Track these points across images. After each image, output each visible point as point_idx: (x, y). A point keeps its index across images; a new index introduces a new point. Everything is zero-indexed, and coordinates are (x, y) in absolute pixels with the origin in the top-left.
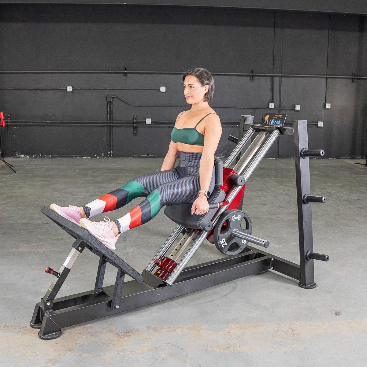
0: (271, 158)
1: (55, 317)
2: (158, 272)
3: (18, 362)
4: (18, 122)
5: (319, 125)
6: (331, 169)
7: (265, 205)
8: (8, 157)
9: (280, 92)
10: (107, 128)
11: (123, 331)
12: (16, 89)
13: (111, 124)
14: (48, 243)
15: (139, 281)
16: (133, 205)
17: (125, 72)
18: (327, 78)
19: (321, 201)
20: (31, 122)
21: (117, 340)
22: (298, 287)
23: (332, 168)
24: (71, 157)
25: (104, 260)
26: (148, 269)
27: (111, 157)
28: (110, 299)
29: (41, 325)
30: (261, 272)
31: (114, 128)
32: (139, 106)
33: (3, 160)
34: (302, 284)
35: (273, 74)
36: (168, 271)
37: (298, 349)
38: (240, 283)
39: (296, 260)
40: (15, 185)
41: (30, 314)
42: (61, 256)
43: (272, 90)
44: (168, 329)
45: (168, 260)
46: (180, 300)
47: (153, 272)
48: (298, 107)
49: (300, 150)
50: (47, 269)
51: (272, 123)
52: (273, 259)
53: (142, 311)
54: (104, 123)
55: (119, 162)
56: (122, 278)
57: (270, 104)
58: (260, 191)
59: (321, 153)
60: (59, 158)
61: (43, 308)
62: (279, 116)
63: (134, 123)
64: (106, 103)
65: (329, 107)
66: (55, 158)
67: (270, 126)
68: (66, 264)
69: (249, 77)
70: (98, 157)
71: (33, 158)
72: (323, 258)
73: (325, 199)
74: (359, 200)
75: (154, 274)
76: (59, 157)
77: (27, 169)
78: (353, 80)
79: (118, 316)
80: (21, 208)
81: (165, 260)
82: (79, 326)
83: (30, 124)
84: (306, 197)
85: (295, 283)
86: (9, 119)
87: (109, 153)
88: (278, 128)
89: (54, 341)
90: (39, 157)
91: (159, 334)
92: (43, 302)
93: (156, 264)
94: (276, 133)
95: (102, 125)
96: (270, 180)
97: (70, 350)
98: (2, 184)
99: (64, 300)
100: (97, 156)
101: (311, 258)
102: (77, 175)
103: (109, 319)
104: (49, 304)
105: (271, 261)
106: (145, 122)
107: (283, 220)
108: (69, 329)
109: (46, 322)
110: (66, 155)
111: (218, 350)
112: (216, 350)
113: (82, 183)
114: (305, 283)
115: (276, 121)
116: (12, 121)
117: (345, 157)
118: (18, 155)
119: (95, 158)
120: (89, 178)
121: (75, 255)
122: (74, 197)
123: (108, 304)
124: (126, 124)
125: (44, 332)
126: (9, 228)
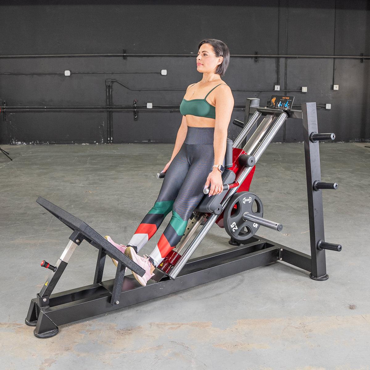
0: (277, 143)
1: (52, 314)
3: (12, 363)
4: (14, 108)
5: (327, 108)
6: (341, 153)
7: (273, 192)
8: (4, 144)
9: (286, 74)
10: (106, 113)
11: (124, 328)
12: (12, 74)
13: (110, 109)
14: (45, 234)
17: (125, 55)
18: (334, 58)
19: (333, 188)
20: (28, 108)
21: (117, 338)
22: (309, 279)
24: (69, 143)
25: (103, 253)
27: (111, 143)
28: (110, 294)
29: (36, 322)
30: (269, 264)
31: (113, 114)
32: (139, 91)
34: (314, 276)
35: (278, 55)
36: (171, 264)
37: (310, 346)
38: (248, 275)
39: (307, 251)
40: (12, 173)
41: (25, 311)
42: (58, 248)
43: (278, 72)
44: (171, 326)
46: (184, 295)
48: (305, 89)
49: (310, 133)
50: (42, 263)
51: (279, 105)
52: (282, 250)
53: (144, 306)
54: (103, 108)
55: (119, 149)
56: (122, 272)
57: (276, 87)
58: (267, 177)
59: (332, 136)
61: (39, 305)
62: (287, 98)
63: (134, 108)
64: (105, 87)
65: (337, 89)
66: (54, 145)
67: (277, 109)
68: (62, 258)
69: (254, 59)
70: (97, 143)
71: (30, 145)
72: (335, 248)
73: (336, 186)
76: (56, 144)
77: (23, 157)
78: (362, 60)
79: (118, 312)
80: (18, 197)
82: (78, 323)
83: (27, 110)
84: (316, 183)
85: (306, 275)
86: (5, 105)
87: (109, 139)
88: (285, 111)
89: (50, 339)
90: (37, 144)
91: (162, 332)
92: (39, 299)
94: (283, 116)
95: (101, 110)
96: (277, 165)
97: (67, 349)
99: (61, 296)
100: (96, 143)
101: (322, 248)
102: (76, 162)
103: (109, 315)
104: (45, 300)
105: (280, 252)
106: (146, 107)
107: (292, 207)
108: (67, 326)
109: (42, 320)
110: (64, 142)
111: (225, 348)
112: (223, 348)
113: (80, 171)
114: (317, 275)
115: (283, 104)
116: (8, 107)
117: (355, 140)
118: (14, 142)
119: (94, 145)
120: (88, 166)
121: (73, 248)
122: (73, 186)
123: (108, 300)
124: (126, 108)
125: (40, 330)
126: (4, 218)
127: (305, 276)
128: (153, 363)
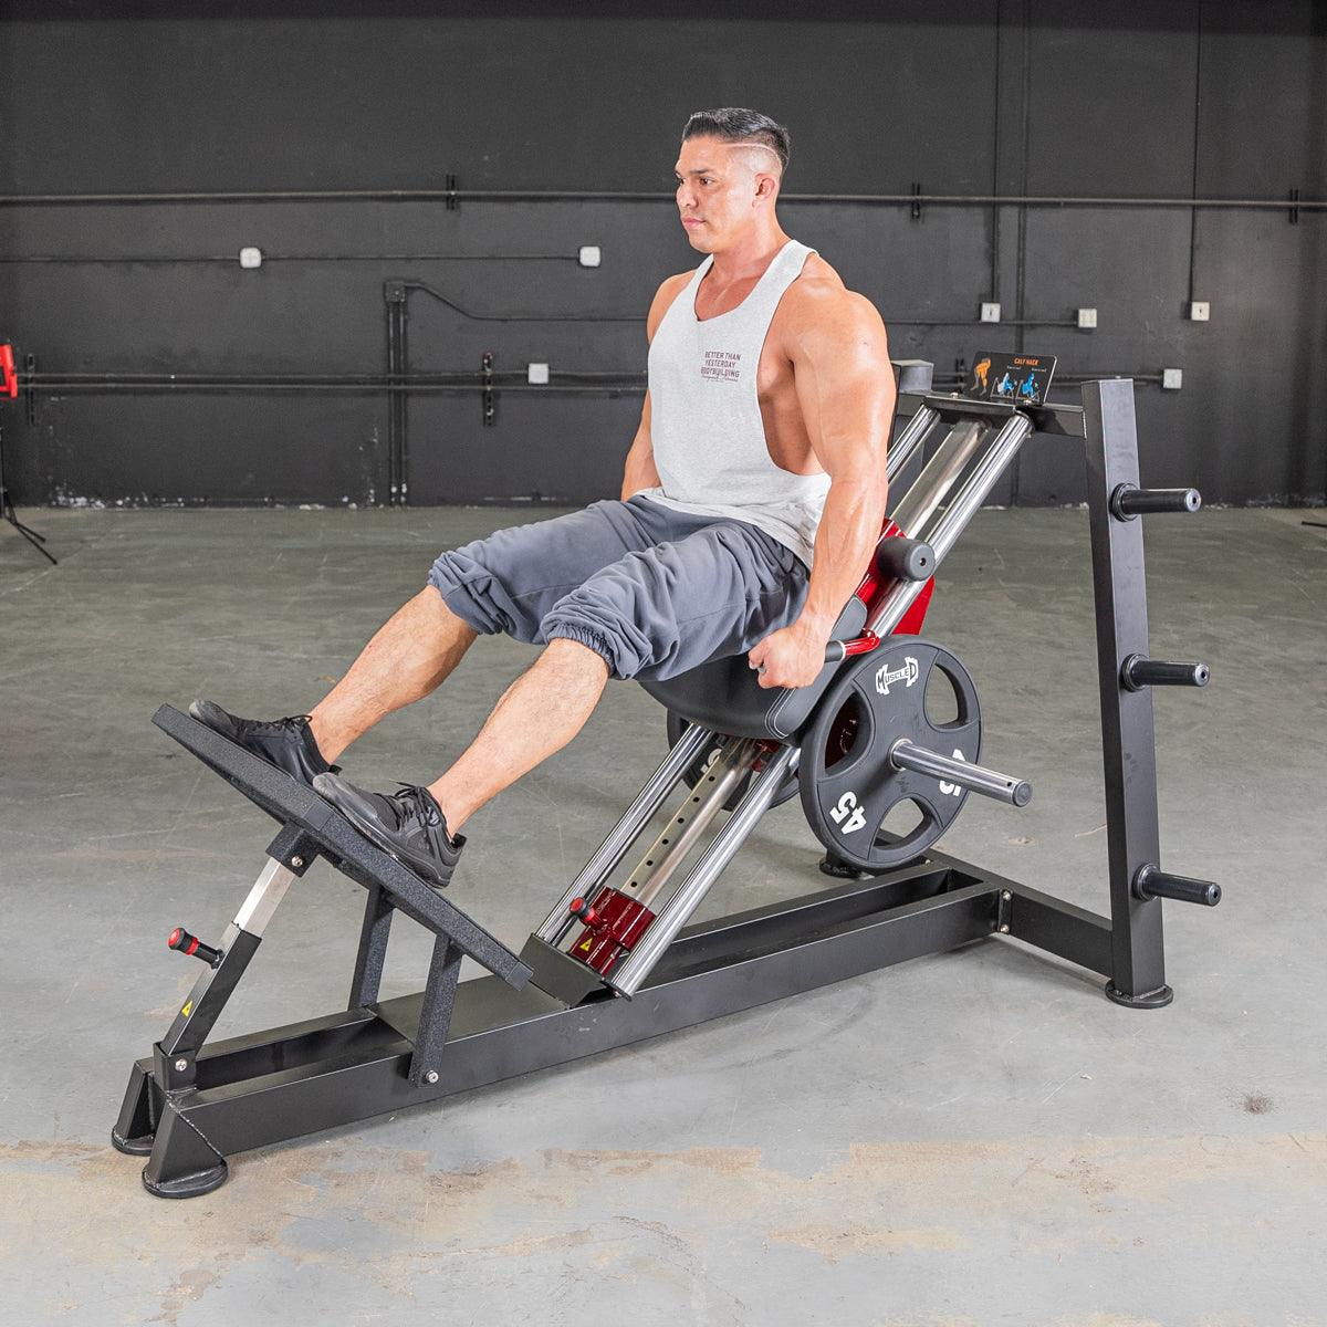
0: (988, 508)
1: (204, 1115)
2: (582, 947)
3: (68, 1284)
4: (63, 381)
5: (1167, 383)
6: (1216, 547)
8: (27, 504)
9: (1021, 263)
10: (386, 400)
11: (457, 1168)
12: (56, 261)
13: (399, 384)
14: (174, 829)
15: (515, 985)
16: (483, 685)
17: (453, 193)
18: (1194, 207)
19: (1191, 681)
20: (112, 380)
21: (433, 1203)
22: (1103, 1001)
23: (1217, 543)
24: (255, 505)
25: (382, 903)
26: (547, 934)
27: (400, 504)
28: (406, 1046)
29: (151, 1142)
30: (963, 944)
31: (411, 400)
32: (502, 320)
33: (10, 520)
34: (1120, 990)
35: (995, 196)
36: (619, 943)
37: (1109, 1243)
38: (886, 984)
39: (1096, 901)
40: (55, 609)
41: (112, 1098)
42: (224, 878)
43: (992, 257)
44: (619, 1163)
45: (620, 901)
46: (666, 1052)
47: (566, 946)
48: (1088, 318)
49: (1110, 488)
50: (174, 935)
51: (1001, 388)
52: (1007, 896)
53: (523, 1090)
54: (374, 381)
55: (429, 524)
56: (450, 971)
57: (986, 308)
58: (952, 630)
59: (1189, 500)
60: (212, 510)
61: (160, 1081)
62: (1029, 362)
63: (485, 380)
64: (381, 306)
65: (1205, 317)
66: (198, 510)
67: (995, 400)
68: (243, 918)
69: (908, 209)
70: (354, 506)
71: (117, 509)
72: (1198, 893)
73: (1203, 675)
74: (1321, 663)
75: (567, 953)
76: (211, 506)
77: (96, 551)
78: (1293, 214)
79: (434, 1111)
80: (77, 696)
81: (608, 900)
82: (292, 1146)
83: (109, 385)
84: (1132, 664)
85: (1093, 986)
86: (32, 367)
87: (394, 490)
88: (1027, 411)
89: (198, 1202)
90: (142, 504)
91: (588, 1182)
92: (160, 1061)
93: (577, 914)
94: (1018, 429)
95: (368, 387)
96: (990, 589)
97: (260, 1239)
98: (10, 607)
99: (236, 1049)
100: (350, 502)
101: (1151, 894)
102: (278, 572)
103: (403, 1120)
104: (181, 1065)
105: (1001, 902)
106: (527, 376)
107: (1041, 741)
108: (255, 1157)
109: (173, 1133)
110: (238, 500)
111: (809, 1244)
112: (803, 1245)
113: (296, 603)
114: (1131, 987)
115: (1016, 383)
116: (42, 375)
117: (1265, 498)
118: (61, 499)
119: (340, 509)
120: (321, 585)
121: (279, 886)
122: (268, 657)
123: (398, 1068)
124: (455, 383)
125: (162, 1173)
126: (32, 771)
127: (1089, 991)
128: (558, 1294)
